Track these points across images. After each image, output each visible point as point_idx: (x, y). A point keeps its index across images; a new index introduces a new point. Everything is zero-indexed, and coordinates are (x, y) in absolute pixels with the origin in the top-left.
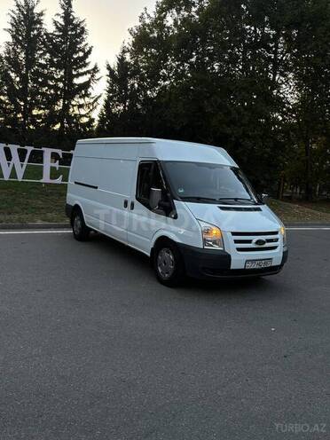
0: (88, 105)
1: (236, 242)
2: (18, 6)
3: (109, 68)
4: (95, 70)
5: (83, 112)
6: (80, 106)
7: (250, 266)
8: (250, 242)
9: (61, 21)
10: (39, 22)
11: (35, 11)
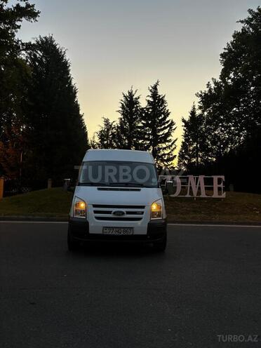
0: (169, 147)
1: (95, 212)
2: (125, 96)
3: (184, 121)
4: (172, 124)
5: (166, 152)
6: (165, 148)
7: (108, 232)
8: (110, 212)
9: (151, 100)
10: (137, 103)
11: (134, 97)
